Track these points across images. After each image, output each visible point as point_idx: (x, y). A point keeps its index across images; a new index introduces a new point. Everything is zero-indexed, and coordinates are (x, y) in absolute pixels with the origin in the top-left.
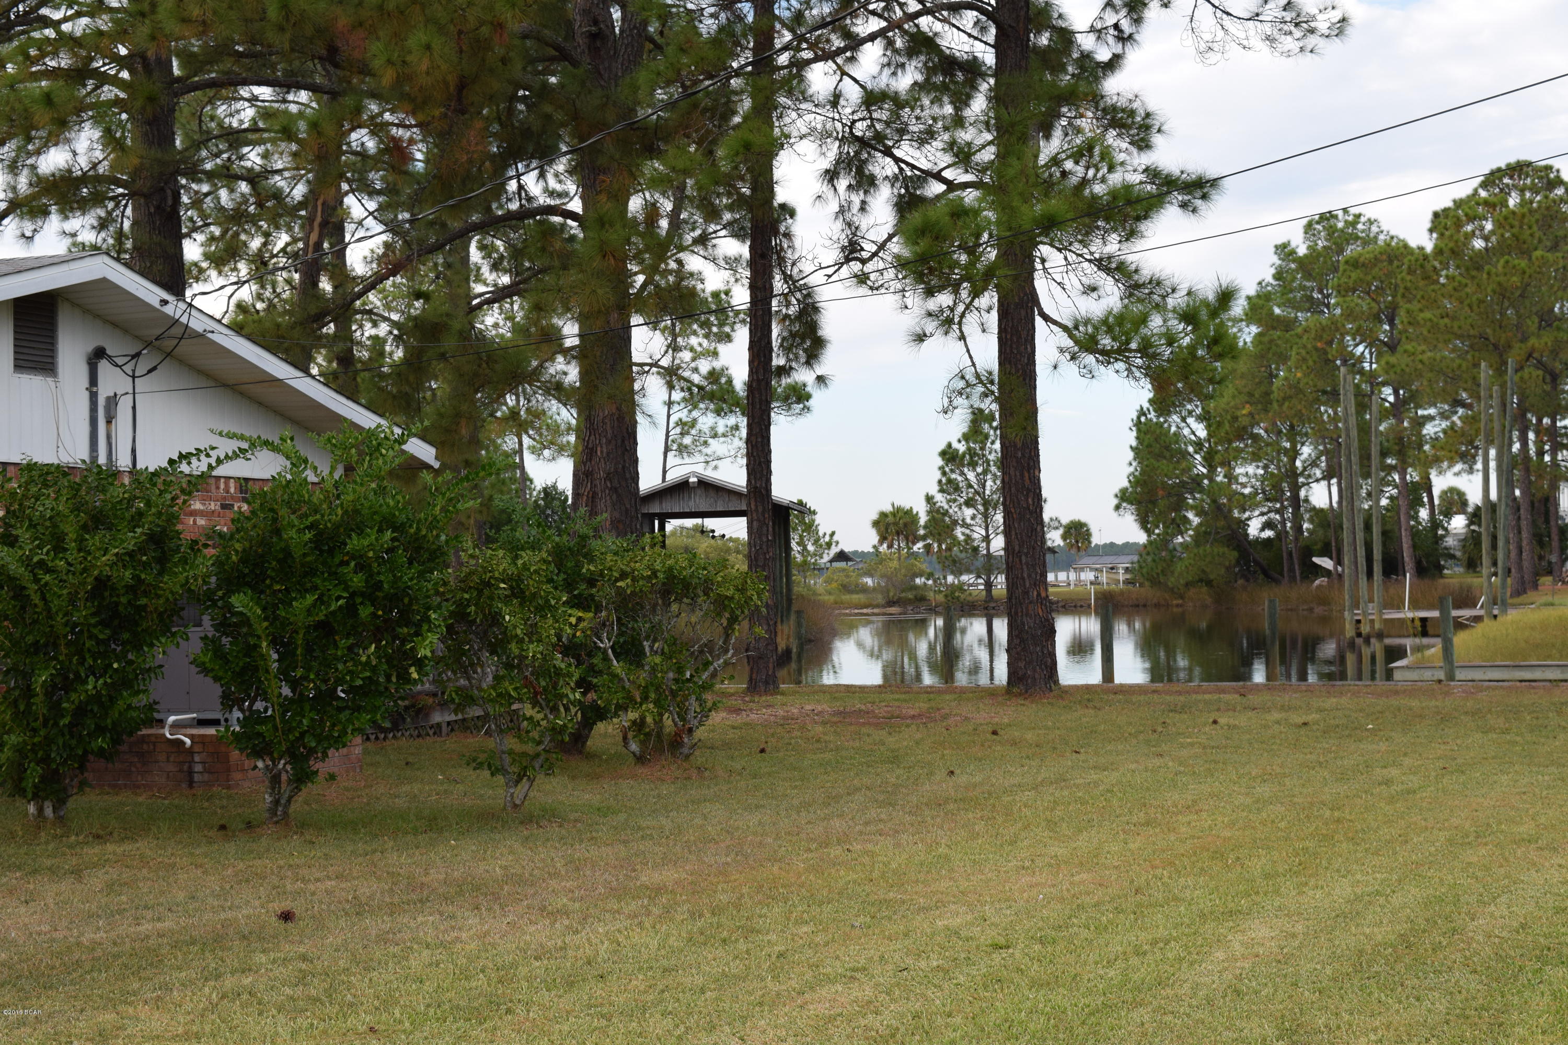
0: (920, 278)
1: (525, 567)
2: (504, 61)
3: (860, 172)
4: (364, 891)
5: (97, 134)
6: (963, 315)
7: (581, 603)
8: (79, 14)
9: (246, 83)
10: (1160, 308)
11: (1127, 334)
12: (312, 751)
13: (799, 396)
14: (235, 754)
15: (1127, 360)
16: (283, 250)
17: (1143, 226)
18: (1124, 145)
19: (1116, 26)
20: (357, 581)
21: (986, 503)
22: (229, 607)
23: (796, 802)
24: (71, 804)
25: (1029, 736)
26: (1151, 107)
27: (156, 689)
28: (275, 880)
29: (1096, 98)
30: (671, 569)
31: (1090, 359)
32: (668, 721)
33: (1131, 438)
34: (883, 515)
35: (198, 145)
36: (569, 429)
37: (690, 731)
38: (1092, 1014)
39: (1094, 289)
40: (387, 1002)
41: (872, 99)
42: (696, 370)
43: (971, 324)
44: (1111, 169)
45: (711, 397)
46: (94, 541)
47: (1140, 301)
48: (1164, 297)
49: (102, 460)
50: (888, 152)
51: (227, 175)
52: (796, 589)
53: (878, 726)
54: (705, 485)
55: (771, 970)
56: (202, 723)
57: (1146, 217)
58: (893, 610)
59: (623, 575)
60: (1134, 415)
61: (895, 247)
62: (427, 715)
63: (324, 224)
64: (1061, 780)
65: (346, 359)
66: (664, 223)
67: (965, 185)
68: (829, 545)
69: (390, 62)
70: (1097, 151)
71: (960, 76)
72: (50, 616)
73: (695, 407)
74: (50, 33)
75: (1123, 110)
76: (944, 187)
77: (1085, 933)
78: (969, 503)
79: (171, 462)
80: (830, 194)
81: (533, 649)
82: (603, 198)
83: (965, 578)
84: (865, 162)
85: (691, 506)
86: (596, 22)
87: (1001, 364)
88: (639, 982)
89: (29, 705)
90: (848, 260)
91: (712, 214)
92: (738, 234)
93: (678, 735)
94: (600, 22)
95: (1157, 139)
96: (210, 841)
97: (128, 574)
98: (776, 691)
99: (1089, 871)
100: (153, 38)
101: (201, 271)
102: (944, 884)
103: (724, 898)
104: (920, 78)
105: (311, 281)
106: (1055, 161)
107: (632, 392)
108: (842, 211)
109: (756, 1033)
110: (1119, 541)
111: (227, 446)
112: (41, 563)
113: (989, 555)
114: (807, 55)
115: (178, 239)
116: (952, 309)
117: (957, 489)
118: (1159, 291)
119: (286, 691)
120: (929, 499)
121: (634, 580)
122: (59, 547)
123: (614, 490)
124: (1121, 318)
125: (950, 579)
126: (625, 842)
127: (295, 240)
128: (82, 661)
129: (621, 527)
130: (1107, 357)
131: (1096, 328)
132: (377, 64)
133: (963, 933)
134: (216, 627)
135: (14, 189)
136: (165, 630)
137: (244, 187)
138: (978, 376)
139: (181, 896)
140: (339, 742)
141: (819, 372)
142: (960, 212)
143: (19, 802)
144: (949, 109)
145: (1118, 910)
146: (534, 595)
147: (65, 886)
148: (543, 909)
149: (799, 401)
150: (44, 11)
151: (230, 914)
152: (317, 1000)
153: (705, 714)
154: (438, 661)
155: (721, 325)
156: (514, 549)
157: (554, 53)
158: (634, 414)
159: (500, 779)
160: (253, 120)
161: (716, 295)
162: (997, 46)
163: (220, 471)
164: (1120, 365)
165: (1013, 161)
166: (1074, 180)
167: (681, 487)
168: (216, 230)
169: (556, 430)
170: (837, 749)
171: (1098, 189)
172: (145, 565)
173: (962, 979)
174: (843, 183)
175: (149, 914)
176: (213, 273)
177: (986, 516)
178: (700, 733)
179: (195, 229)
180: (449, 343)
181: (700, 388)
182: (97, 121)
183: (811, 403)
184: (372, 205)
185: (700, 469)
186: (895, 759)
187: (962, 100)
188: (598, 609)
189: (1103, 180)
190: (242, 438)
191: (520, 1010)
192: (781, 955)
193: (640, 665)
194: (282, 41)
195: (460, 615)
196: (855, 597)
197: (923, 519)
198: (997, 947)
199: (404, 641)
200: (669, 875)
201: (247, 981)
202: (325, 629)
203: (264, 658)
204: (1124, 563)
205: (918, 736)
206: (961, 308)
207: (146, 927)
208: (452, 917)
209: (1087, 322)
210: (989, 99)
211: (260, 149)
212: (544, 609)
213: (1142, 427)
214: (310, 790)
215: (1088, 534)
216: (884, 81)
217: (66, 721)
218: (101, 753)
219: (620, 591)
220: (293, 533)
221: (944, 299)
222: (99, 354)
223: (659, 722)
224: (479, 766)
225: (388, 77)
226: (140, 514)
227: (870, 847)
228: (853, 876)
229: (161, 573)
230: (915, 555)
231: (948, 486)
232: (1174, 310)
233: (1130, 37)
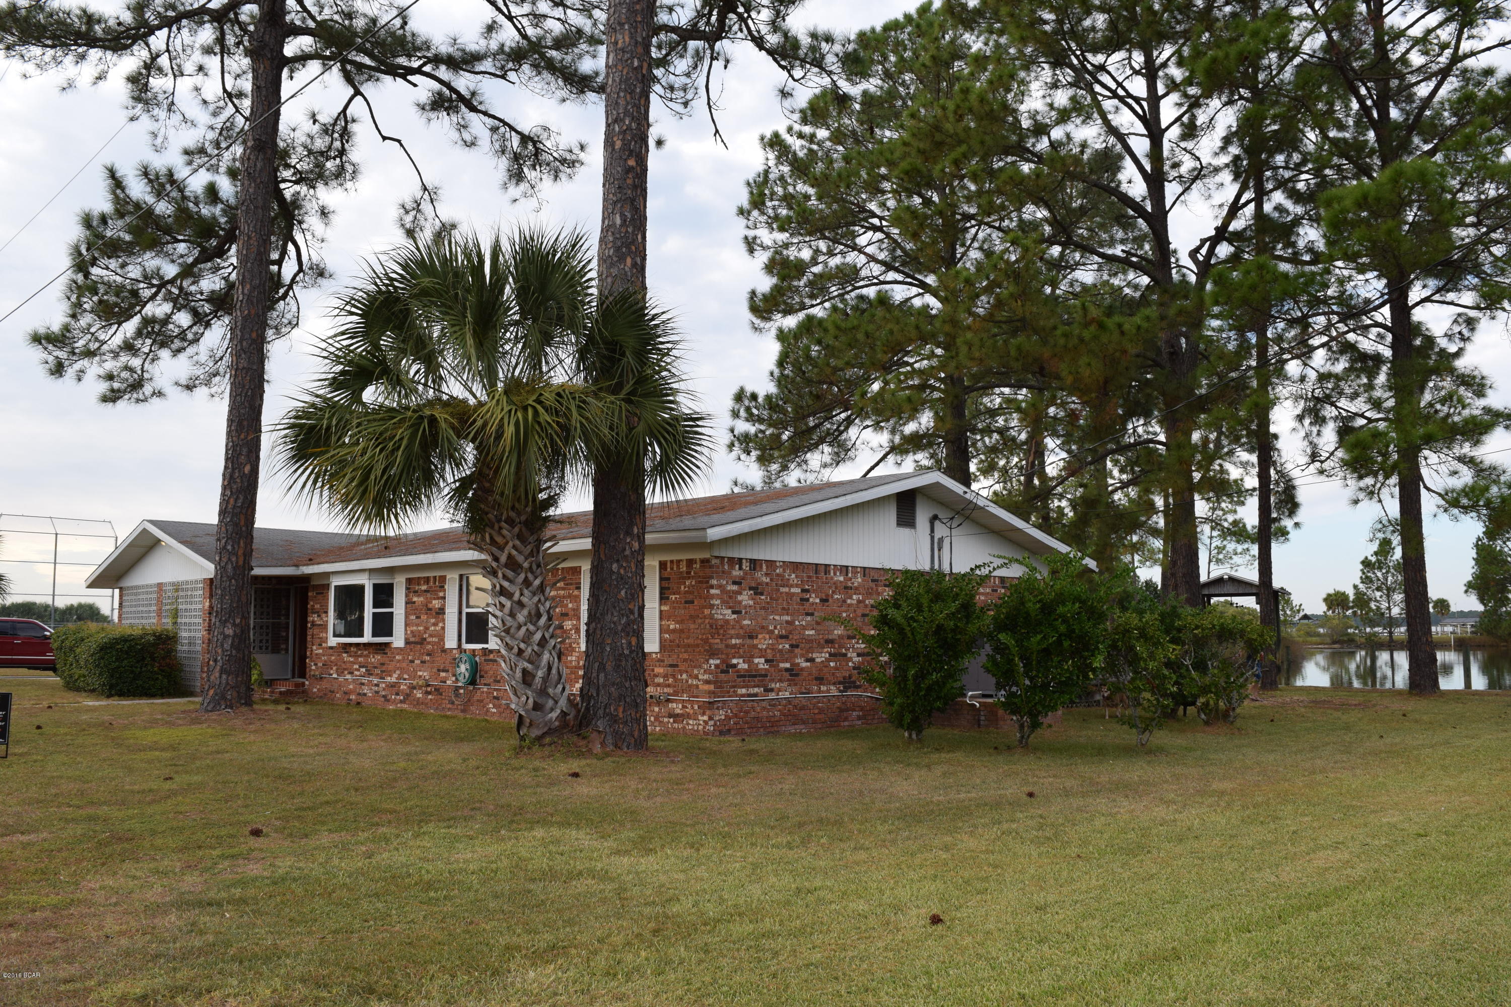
0: (1355, 470)
1: (1147, 622)
2: (1127, 369)
3: (1317, 415)
4: (1068, 784)
5: (931, 414)
6: (1380, 489)
7: (1174, 641)
8: (923, 359)
9: (999, 386)
10: (1496, 482)
11: (1477, 496)
12: (1040, 712)
13: (1284, 533)
14: (1001, 712)
15: (1478, 511)
16: (1016, 465)
17: (1484, 438)
18: (1470, 395)
19: (1460, 333)
20: (1063, 628)
21: (1388, 589)
22: (999, 640)
23: (1294, 749)
24: (924, 733)
25: (1425, 717)
26: (1485, 373)
27: (965, 679)
28: (1023, 776)
29: (1452, 370)
30: (1222, 624)
31: (1456, 511)
32: (1221, 704)
33: (1473, 553)
34: (1329, 595)
35: (974, 417)
36: (1159, 551)
37: (1234, 709)
38: (1481, 877)
39: (1456, 473)
40: (1085, 843)
41: (1323, 377)
42: (1226, 520)
43: (1385, 493)
44: (1464, 407)
45: (1234, 534)
46: (936, 607)
47: (1483, 478)
48: (1498, 476)
49: (936, 567)
50: (1333, 404)
51: (988, 431)
52: (1283, 634)
53: (1335, 709)
54: (1233, 580)
55: (1290, 840)
56: (984, 696)
57: (1486, 433)
58: (1336, 646)
59: (1197, 627)
60: (1475, 541)
61: (1340, 454)
62: (1093, 696)
63: (1035, 453)
64: (1447, 743)
65: (1046, 518)
66: (1211, 446)
67: (1378, 420)
68: (1299, 611)
69: (1070, 373)
70: (1455, 398)
71: (1370, 363)
72: (916, 643)
73: (1225, 539)
74: (909, 368)
75: (1469, 376)
76: (1365, 421)
77: (1472, 831)
78: (1378, 589)
79: (972, 569)
80: (1300, 427)
81: (1151, 665)
82: (1179, 434)
83: (1376, 629)
84: (1319, 410)
85: (1225, 591)
86: (1173, 347)
87: (1401, 515)
88: (1217, 842)
89: (906, 685)
90: (1313, 461)
91: (1236, 440)
92: (1251, 451)
93: (1227, 711)
94: (1174, 345)
95: (1489, 392)
96: (990, 755)
97: (952, 623)
98: (1277, 689)
99: (1470, 795)
100: (957, 368)
101: (976, 476)
102: (1384, 798)
103: (1260, 799)
104: (1347, 365)
105: (1029, 480)
106: (1431, 405)
107: (1196, 533)
108: (1307, 436)
109: (1285, 874)
110: (1466, 610)
111: (998, 562)
112: (912, 617)
113: (1390, 617)
114: (1286, 356)
115: (967, 461)
116: (1374, 486)
117: (1371, 581)
118: (1494, 473)
119: (1027, 682)
120: (1355, 587)
121: (1203, 629)
122: (920, 609)
123: (1187, 582)
124: (1473, 488)
125: (1368, 630)
126: (1202, 766)
127: (1021, 460)
128: (930, 665)
129: (1191, 602)
130: (1466, 509)
131: (1458, 494)
132: (1064, 374)
133: (1399, 826)
134: (993, 650)
135: (893, 442)
136: (969, 650)
137: (996, 436)
138: (1389, 521)
139: (978, 781)
140: (1054, 709)
141: (1296, 520)
142: (1377, 435)
143: (900, 731)
144: (1365, 380)
145: (1491, 819)
146: (1152, 637)
147: (923, 772)
148: (1161, 799)
149: (1283, 535)
150: (906, 359)
151: (1002, 792)
152: (1049, 839)
153: (1242, 699)
154: (1102, 669)
155: (1239, 497)
156: (1141, 613)
157: (1150, 363)
158: (1196, 543)
159: (1134, 730)
160: (1000, 404)
161: (1236, 481)
162: (1393, 346)
163: (995, 573)
164: (1474, 514)
165: (1406, 406)
166: (1441, 414)
167: (1220, 581)
168: (983, 457)
169: (1152, 551)
170: (1314, 721)
171: (1456, 419)
172: (960, 619)
173: (1401, 852)
174: (1307, 422)
175: (964, 789)
176: (982, 478)
177: (1388, 596)
178: (1238, 711)
179: (973, 457)
180: (1101, 509)
181: (1228, 529)
182: (931, 408)
183: (1289, 536)
184: (1058, 442)
185: (1228, 571)
186: (1347, 728)
187: (1372, 374)
188: (1184, 644)
189: (1459, 414)
190: (1004, 558)
191: (1154, 851)
192: (1294, 832)
193: (1205, 674)
194: (1017, 365)
195: (1114, 646)
196: (1314, 639)
197: (1352, 597)
198: (1420, 835)
199: (1085, 659)
200: (1227, 785)
201: (1014, 826)
202: (1047, 652)
203: (1016, 665)
204: (1470, 622)
205: (1360, 715)
206: (1379, 485)
207: (962, 796)
208: (1115, 801)
209: (1453, 491)
210: (1388, 374)
211: (1003, 417)
212: (1157, 644)
213: (1479, 547)
214: (1039, 731)
215: (1448, 606)
216: (1329, 368)
217: (922, 693)
218: (939, 709)
219: (1195, 635)
220: (1030, 604)
221: (1369, 481)
222: (935, 518)
223: (1217, 704)
224: (1124, 723)
225: (1069, 380)
226: (957, 595)
227: (1339, 775)
228: (1330, 791)
229: (967, 623)
230: (1347, 617)
231: (1366, 580)
232: (1505, 483)
233: (1468, 339)
